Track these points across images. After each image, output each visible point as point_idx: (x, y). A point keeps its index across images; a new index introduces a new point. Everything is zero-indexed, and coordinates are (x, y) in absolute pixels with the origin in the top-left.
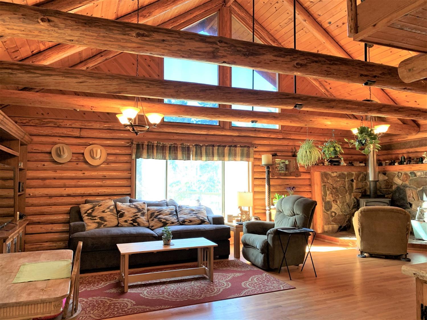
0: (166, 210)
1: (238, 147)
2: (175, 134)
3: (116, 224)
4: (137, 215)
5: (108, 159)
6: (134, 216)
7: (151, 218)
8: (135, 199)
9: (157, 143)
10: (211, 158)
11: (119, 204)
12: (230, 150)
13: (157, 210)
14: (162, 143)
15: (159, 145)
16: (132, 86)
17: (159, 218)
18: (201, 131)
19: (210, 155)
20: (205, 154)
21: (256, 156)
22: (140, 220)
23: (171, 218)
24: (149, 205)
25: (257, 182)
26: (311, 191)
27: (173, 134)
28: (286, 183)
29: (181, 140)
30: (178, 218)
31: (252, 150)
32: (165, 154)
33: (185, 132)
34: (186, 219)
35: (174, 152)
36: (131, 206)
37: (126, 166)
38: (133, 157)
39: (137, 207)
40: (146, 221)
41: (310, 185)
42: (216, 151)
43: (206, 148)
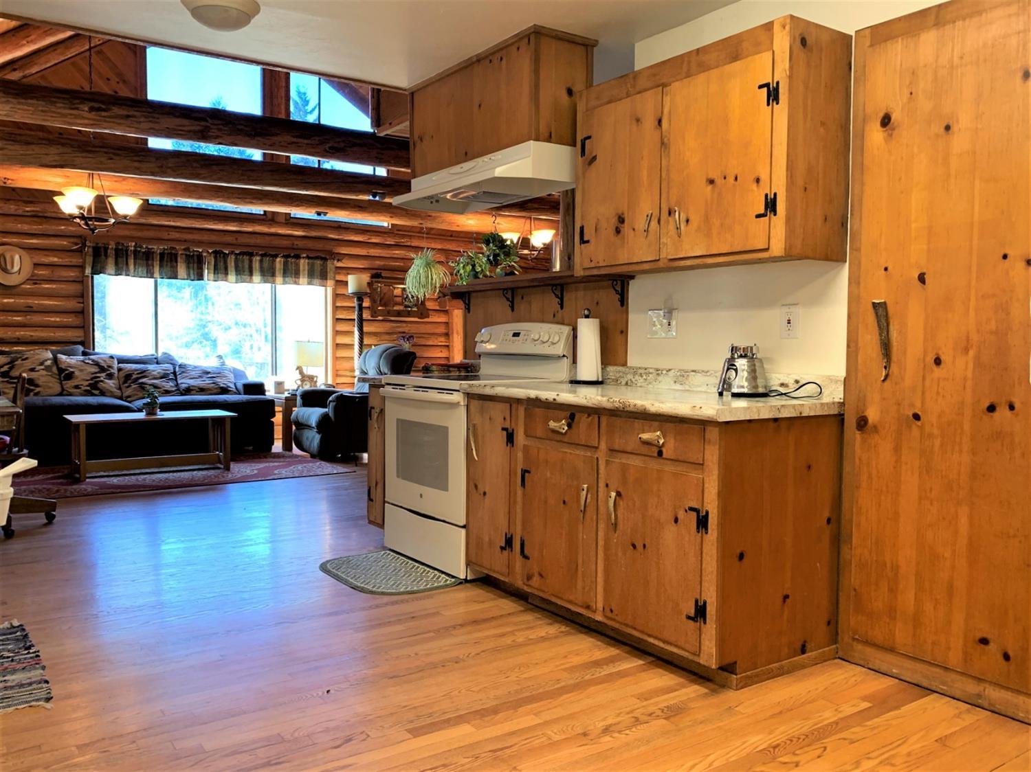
0: (154, 371)
1: (304, 258)
2: (172, 229)
3: (58, 392)
4: (99, 377)
5: (37, 275)
6: (92, 379)
7: (125, 382)
8: (94, 349)
9: (135, 247)
10: (247, 277)
11: (63, 357)
12: (285, 264)
13: (137, 370)
14: (144, 246)
15: (139, 249)
16: (82, 157)
17: (142, 383)
18: (227, 225)
19: (244, 272)
20: (233, 269)
21: (341, 276)
22: (104, 385)
23: (164, 384)
24: (122, 360)
25: (342, 327)
26: (448, 346)
27: (167, 228)
28: (401, 330)
29: (185, 241)
30: (177, 385)
31: (332, 265)
32: (151, 267)
33: (193, 226)
34: (193, 386)
35: (169, 264)
36: (87, 361)
37: (73, 288)
38: (87, 272)
39: (96, 364)
40: (116, 388)
41: (447, 335)
42: (256, 265)
43: (236, 258)
